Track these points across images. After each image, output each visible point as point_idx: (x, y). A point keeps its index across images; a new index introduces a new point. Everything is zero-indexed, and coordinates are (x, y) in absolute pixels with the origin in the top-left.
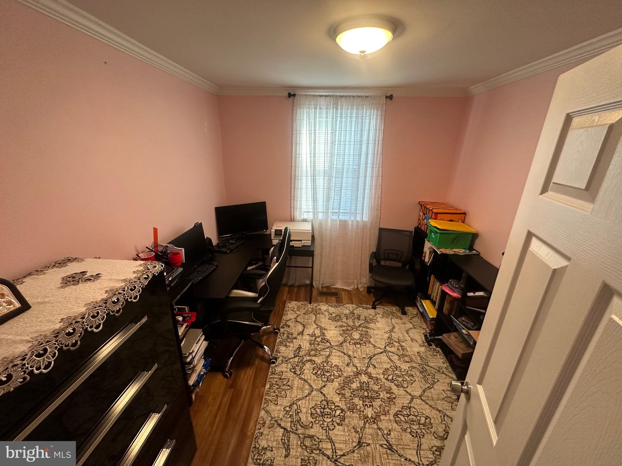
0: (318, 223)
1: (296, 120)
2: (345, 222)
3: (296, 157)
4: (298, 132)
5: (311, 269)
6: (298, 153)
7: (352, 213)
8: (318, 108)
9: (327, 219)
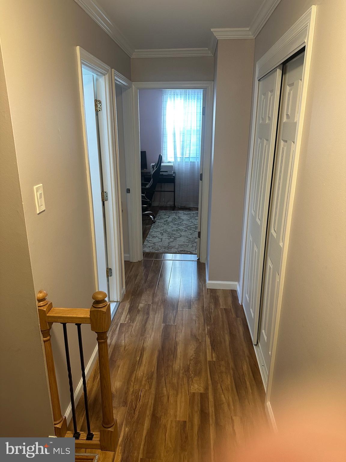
0: (177, 164)
1: (163, 101)
2: (194, 162)
3: (163, 123)
4: (165, 108)
5: (174, 192)
6: (165, 120)
7: (198, 158)
8: (176, 94)
9: (182, 162)
